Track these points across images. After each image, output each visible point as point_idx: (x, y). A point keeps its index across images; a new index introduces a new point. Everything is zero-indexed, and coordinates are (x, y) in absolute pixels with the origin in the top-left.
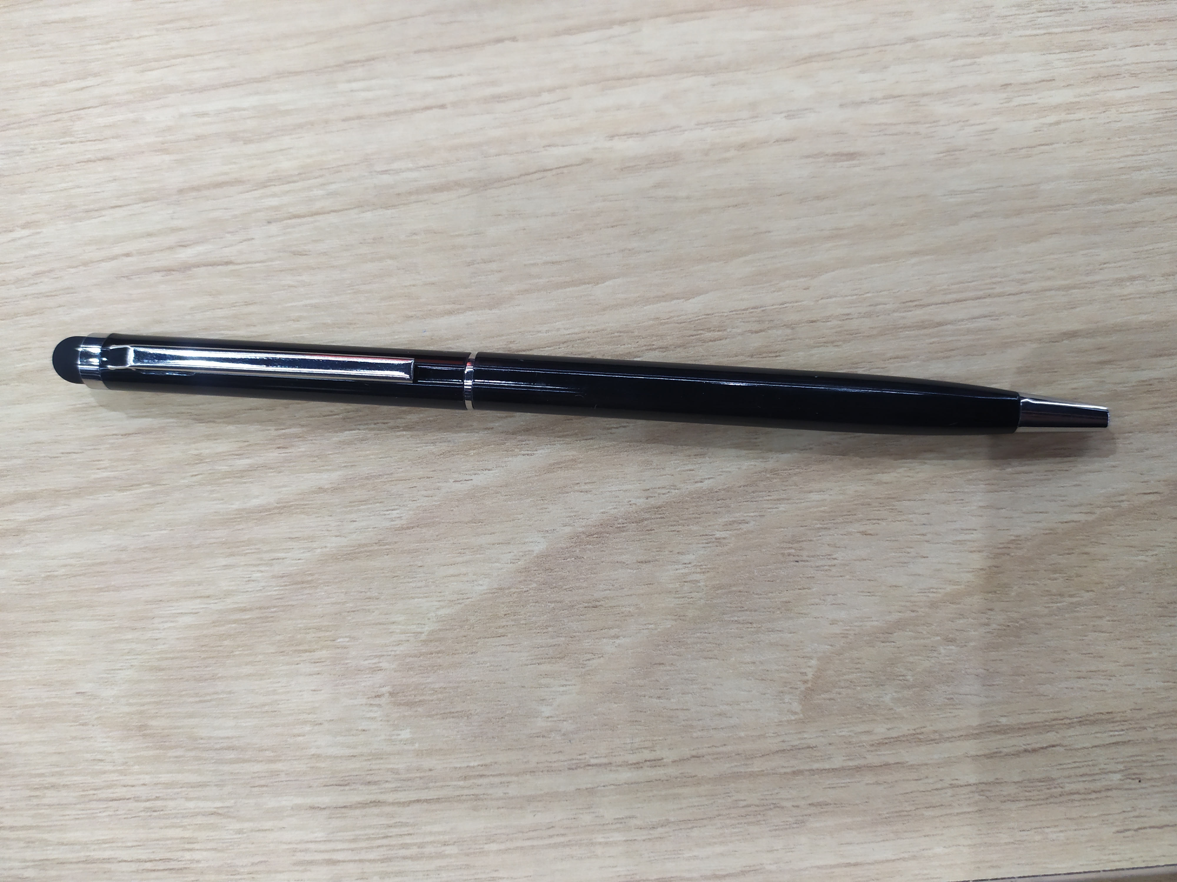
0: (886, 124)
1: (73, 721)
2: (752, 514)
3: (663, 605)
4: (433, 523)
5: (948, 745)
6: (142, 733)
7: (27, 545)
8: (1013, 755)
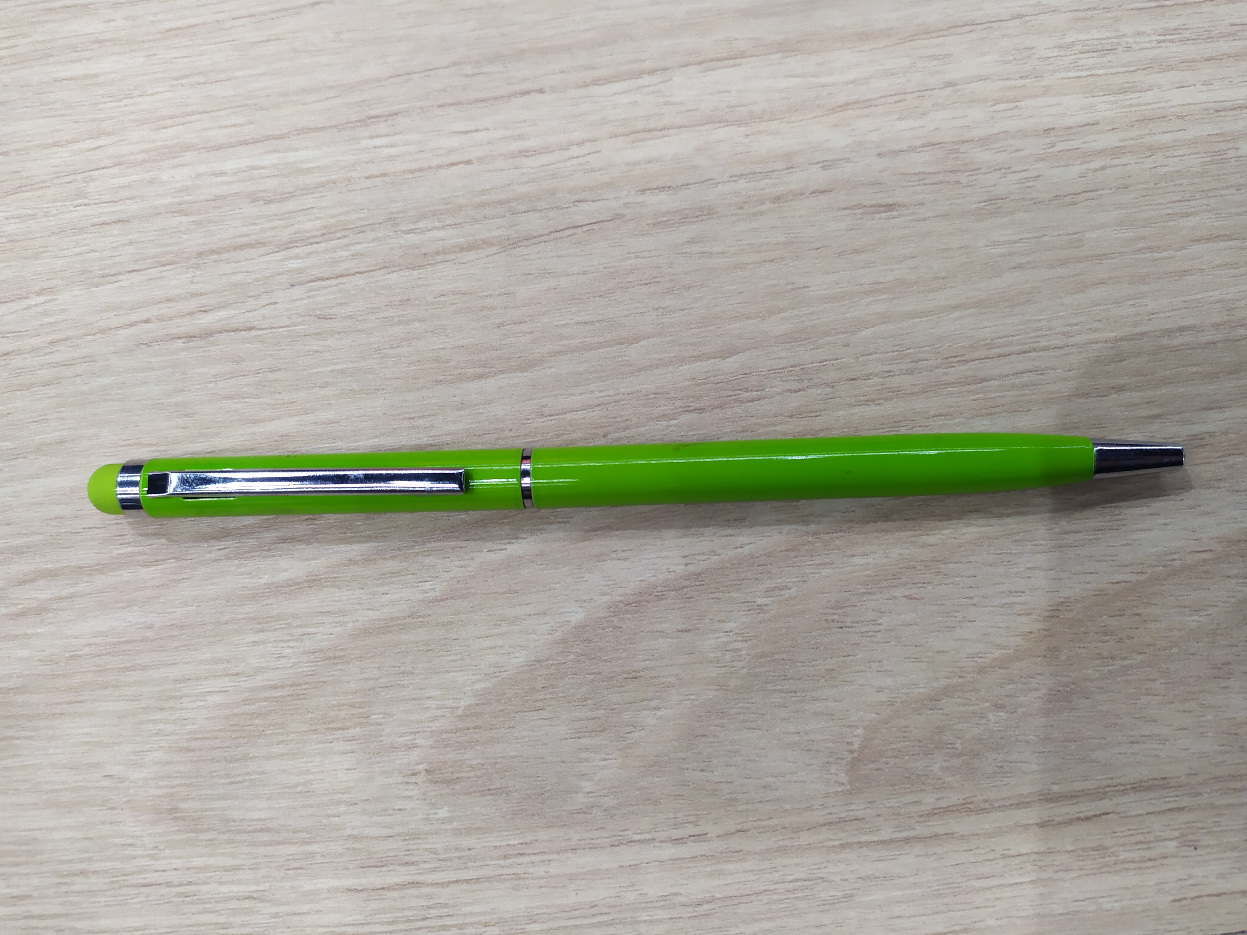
0: (925, 173)
1: (101, 806)
2: (794, 580)
3: (705, 675)
4: (467, 594)
5: (998, 814)
6: (172, 816)
7: (50, 624)
8: (1066, 823)
